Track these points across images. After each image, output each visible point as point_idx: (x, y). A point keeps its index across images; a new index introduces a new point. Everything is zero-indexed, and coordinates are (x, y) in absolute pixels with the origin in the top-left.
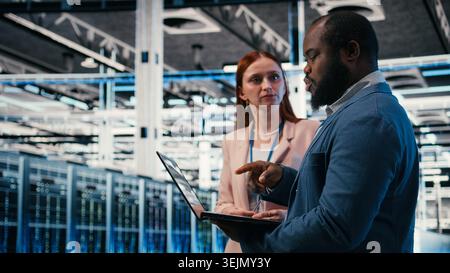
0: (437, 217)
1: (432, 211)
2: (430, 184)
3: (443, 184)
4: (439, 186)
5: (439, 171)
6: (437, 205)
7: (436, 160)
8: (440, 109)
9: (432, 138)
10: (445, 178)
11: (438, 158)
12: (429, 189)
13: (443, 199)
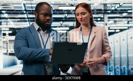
0: (7, 48)
1: (5, 46)
2: (4, 34)
3: (10, 34)
4: (8, 35)
5: (8, 29)
6: (7, 43)
7: (7, 25)
8: (11, 4)
9: (6, 16)
10: (11, 32)
11: (8, 23)
12: (4, 37)
13: (9, 40)
